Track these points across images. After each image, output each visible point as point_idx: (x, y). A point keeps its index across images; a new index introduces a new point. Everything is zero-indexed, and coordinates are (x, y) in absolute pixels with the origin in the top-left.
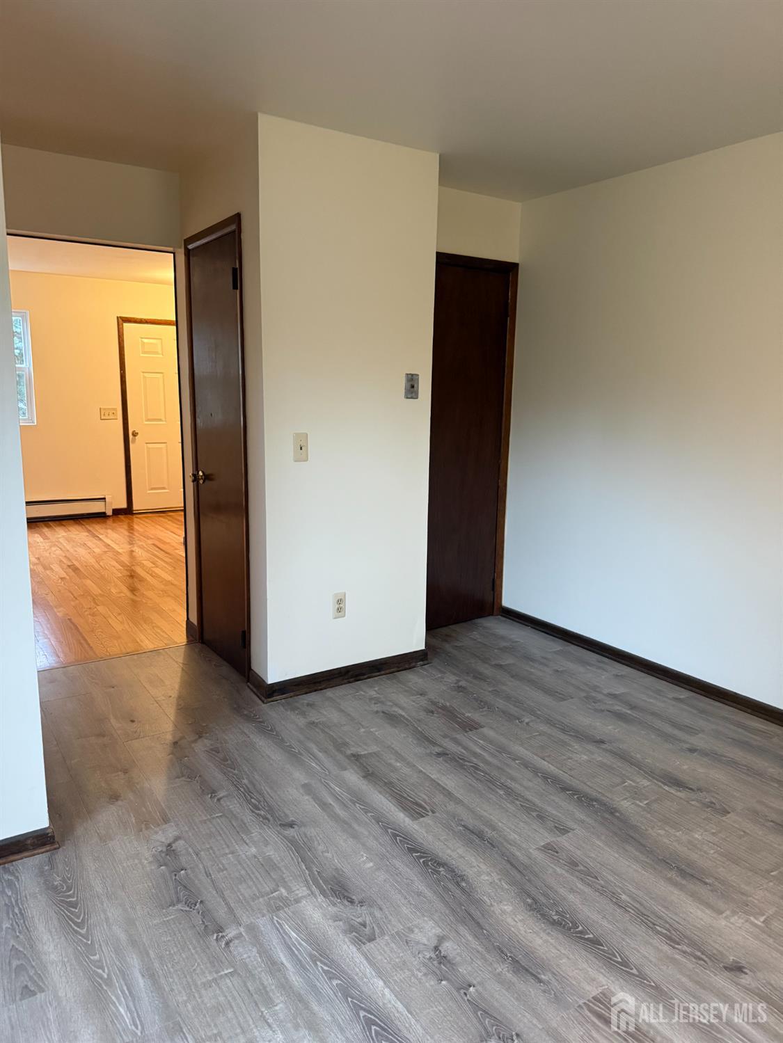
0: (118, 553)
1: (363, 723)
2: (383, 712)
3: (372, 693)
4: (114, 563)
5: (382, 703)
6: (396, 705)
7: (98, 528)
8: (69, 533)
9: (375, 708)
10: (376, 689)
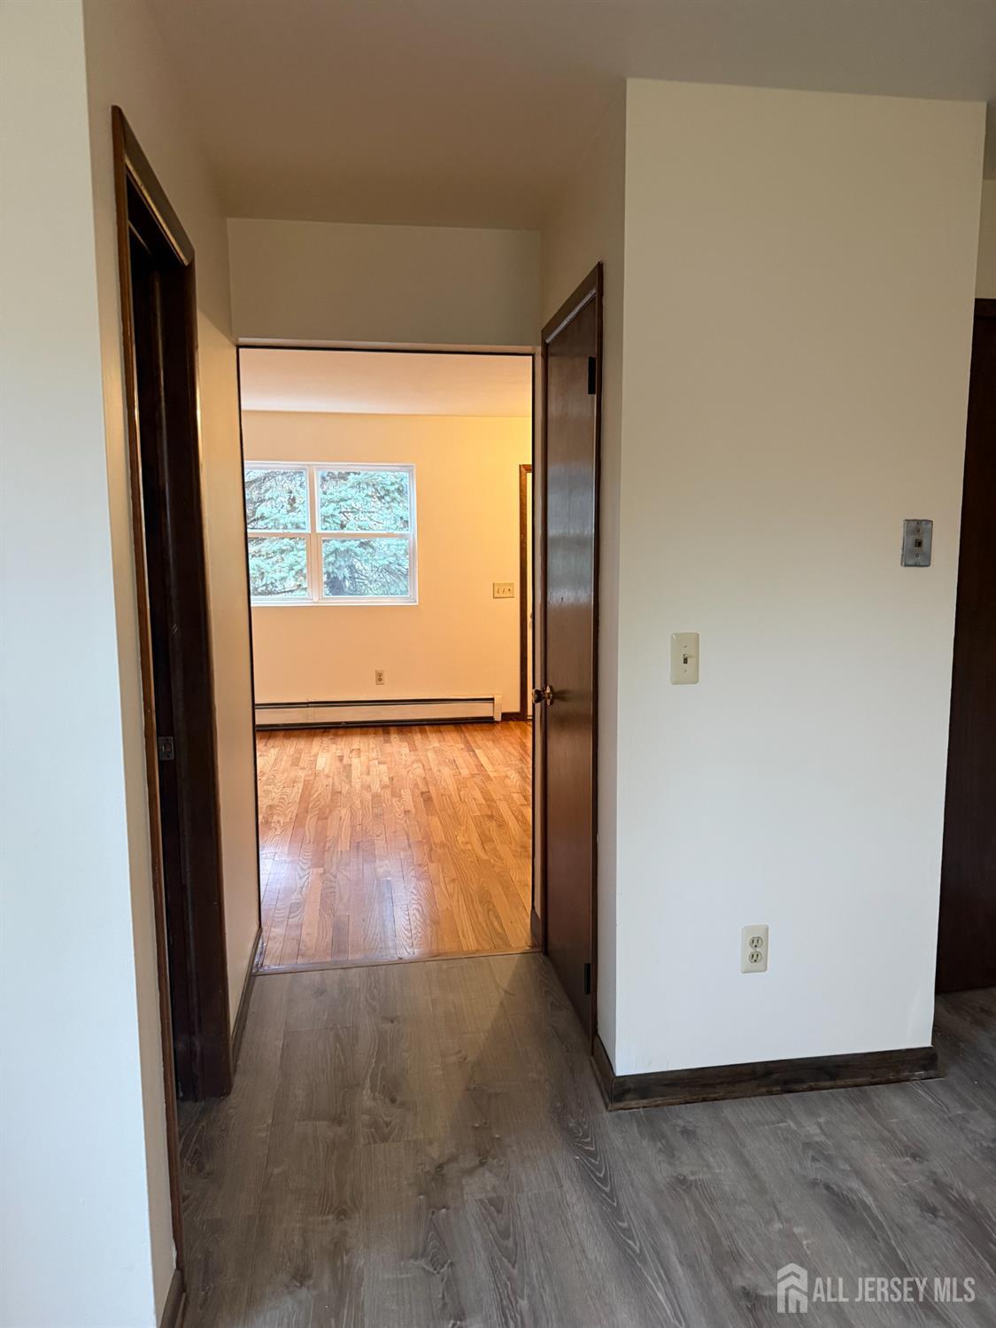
0: (489, 778)
1: (782, 1208)
2: (827, 1187)
3: (812, 1129)
4: (478, 795)
5: (828, 1159)
6: (858, 1174)
7: (479, 738)
8: (443, 743)
9: (814, 1170)
10: (822, 1120)
